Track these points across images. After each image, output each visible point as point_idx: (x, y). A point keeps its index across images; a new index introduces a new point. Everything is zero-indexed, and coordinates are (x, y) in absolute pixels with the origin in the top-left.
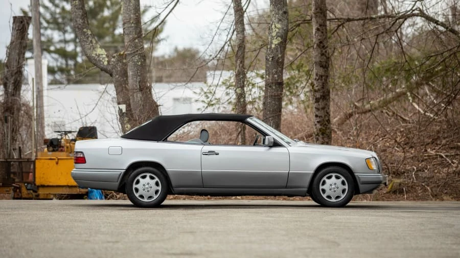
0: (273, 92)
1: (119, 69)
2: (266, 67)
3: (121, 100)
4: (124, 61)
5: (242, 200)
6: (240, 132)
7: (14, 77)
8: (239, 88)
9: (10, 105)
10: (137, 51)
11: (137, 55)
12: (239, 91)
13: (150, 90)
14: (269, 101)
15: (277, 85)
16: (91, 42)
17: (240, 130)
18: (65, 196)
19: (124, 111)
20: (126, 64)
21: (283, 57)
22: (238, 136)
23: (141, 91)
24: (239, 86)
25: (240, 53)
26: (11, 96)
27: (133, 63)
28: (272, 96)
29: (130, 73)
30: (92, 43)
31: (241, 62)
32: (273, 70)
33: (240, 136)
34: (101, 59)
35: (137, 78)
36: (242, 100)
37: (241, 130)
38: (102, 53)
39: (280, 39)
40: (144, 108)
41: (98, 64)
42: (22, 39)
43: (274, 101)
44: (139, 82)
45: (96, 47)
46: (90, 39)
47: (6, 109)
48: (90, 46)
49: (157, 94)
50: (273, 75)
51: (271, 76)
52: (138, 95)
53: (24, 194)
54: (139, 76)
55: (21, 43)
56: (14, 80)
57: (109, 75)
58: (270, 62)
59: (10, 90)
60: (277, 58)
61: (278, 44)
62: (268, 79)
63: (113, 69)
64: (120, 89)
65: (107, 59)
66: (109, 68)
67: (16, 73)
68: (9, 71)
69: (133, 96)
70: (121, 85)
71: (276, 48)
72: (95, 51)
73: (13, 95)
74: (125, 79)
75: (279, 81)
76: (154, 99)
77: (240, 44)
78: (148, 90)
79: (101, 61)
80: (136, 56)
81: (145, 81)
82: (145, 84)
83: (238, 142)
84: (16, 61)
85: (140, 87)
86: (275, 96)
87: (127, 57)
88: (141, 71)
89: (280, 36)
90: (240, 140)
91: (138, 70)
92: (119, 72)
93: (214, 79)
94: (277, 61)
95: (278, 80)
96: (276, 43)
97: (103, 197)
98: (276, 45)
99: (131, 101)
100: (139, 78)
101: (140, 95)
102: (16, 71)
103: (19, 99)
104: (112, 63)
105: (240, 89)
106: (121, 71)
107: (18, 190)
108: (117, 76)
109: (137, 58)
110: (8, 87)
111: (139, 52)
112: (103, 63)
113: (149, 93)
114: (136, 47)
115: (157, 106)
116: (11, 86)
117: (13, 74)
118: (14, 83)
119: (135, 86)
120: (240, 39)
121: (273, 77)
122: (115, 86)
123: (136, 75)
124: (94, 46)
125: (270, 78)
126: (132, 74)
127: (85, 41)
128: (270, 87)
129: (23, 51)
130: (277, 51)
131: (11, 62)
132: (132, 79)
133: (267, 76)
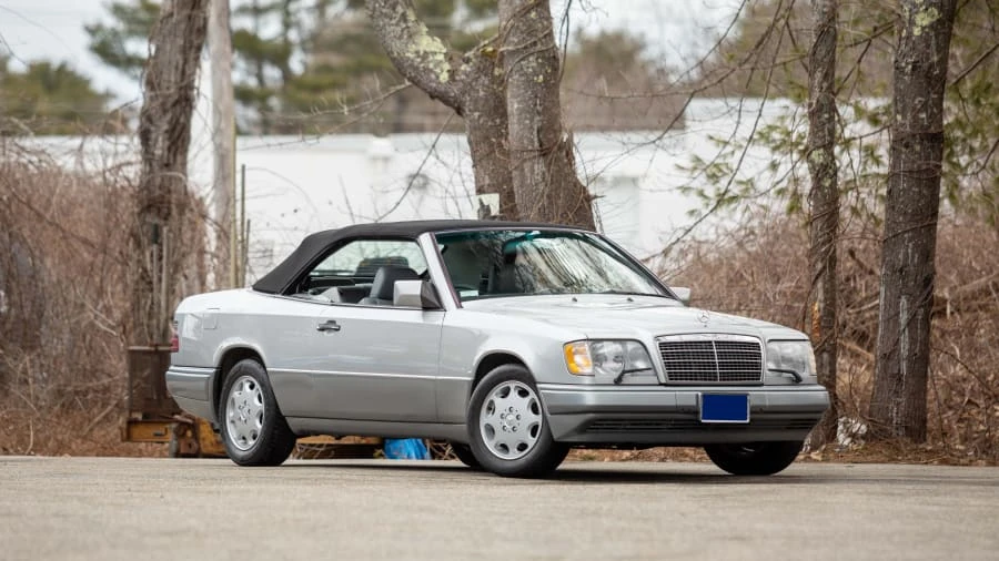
0: (914, 162)
1: (481, 93)
2: (896, 89)
3: (487, 181)
4: (497, 72)
5: (824, 464)
6: (819, 274)
7: (169, 116)
8: (819, 148)
9: (158, 192)
10: (535, 44)
11: (532, 54)
12: (818, 157)
13: (569, 155)
14: (903, 185)
15: (925, 142)
16: (404, 17)
17: (819, 266)
18: (321, 449)
19: (495, 211)
20: (502, 81)
21: (943, 62)
22: (814, 283)
23: (544, 155)
24: (819, 143)
25: (822, 51)
26: (161, 168)
27: (523, 79)
28: (911, 172)
29: (513, 106)
30: (405, 21)
31: (826, 76)
32: (915, 98)
33: (820, 284)
34: (431, 66)
35: (532, 120)
36: (827, 183)
37: (824, 268)
38: (433, 49)
39: (936, 13)
40: (551, 203)
41: (424, 80)
42: (193, 8)
43: (919, 186)
44: (538, 132)
45: (415, 33)
46: (400, 9)
47: (146, 203)
48: (399, 29)
49: (588, 165)
50: (916, 111)
51: (909, 116)
52: (536, 167)
53: (207, 442)
54: (539, 113)
55: (190, 17)
56: (170, 123)
57: (452, 111)
58: (906, 78)
59: (158, 152)
60: (926, 65)
61: (931, 26)
62: (903, 125)
63: (463, 93)
64: (484, 148)
65: (447, 66)
66: (454, 91)
67: (174, 105)
68: (157, 96)
69: (523, 170)
70: (487, 138)
71: (925, 38)
72: (414, 43)
73: (167, 165)
74: (498, 121)
75: (932, 130)
76: (579, 177)
77: (824, 26)
78: (564, 153)
79: (431, 71)
80: (531, 59)
81: (556, 127)
82: (555, 137)
83: (815, 300)
84: (177, 68)
85: (541, 146)
86: (919, 171)
87: (505, 61)
88: (544, 100)
89: (934, 5)
90: (821, 296)
91: (536, 97)
92: (482, 102)
93: (738, 123)
94: (928, 76)
95: (930, 127)
96: (925, 23)
97: (427, 454)
98: (923, 28)
99: (516, 183)
100: (537, 118)
101: (539, 167)
102: (176, 97)
103: (184, 178)
104: (463, 77)
105: (821, 151)
106: (487, 100)
107: (189, 433)
108: (477, 114)
109: (534, 64)
110: (151, 143)
111: (539, 47)
112: (438, 77)
113: (566, 160)
114: (531, 32)
115: (589, 199)
116: (160, 139)
117: (169, 105)
118: (171, 131)
119: (525, 142)
120: (824, 13)
121: (915, 118)
122: (470, 142)
123: (530, 111)
124: (413, 30)
125: (908, 123)
126: (518, 108)
127: (386, 15)
128: (907, 146)
129: (196, 43)
130: (928, 46)
131: (161, 73)
132: (519, 122)
133: (899, 117)
